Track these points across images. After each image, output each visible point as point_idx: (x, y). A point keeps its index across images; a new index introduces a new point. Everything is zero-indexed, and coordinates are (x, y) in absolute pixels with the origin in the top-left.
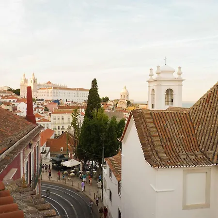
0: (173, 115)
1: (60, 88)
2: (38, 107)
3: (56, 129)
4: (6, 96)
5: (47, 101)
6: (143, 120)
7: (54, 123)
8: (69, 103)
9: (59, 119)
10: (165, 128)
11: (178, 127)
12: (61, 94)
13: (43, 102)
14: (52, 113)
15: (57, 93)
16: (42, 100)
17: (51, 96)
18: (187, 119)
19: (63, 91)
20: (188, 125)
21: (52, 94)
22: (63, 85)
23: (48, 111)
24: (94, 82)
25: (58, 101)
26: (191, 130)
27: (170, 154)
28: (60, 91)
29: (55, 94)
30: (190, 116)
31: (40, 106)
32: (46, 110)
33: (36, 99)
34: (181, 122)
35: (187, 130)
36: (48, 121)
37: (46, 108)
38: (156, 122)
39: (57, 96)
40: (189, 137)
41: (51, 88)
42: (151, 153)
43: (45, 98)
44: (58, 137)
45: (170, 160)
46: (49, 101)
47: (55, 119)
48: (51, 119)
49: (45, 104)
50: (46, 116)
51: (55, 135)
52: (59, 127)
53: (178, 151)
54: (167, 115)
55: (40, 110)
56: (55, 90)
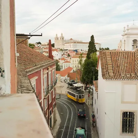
0: (124, 54)
1: (78, 43)
2: (64, 54)
3: (74, 67)
4: (46, 48)
5: (70, 50)
6: (105, 56)
7: (73, 64)
8: (83, 52)
9: (76, 61)
10: (117, 60)
11: (125, 60)
12: (78, 46)
13: (68, 51)
14: (72, 57)
15: (76, 45)
16: (67, 50)
17: (72, 47)
18: (133, 56)
19: (80, 44)
20: (132, 59)
21: (73, 46)
22: (79, 40)
23: (70, 56)
24: (92, 37)
25: (76, 51)
26: (133, 62)
27: (116, 74)
28: (78, 44)
29: (75, 46)
30: (135, 54)
31: (65, 53)
32: (69, 56)
33: (63, 49)
34: (128, 57)
35: (130, 62)
36: (69, 62)
37: (68, 54)
38: (112, 57)
39: (76, 47)
40: (130, 66)
41: (72, 43)
42: (105, 73)
43: (69, 49)
44: (75, 72)
45: (114, 76)
46: (71, 50)
47: (73, 61)
48: (71, 61)
49: (69, 52)
50: (68, 59)
51: (74, 71)
52: (76, 66)
53: (121, 72)
54: (120, 53)
55: (65, 56)
56: (75, 44)
